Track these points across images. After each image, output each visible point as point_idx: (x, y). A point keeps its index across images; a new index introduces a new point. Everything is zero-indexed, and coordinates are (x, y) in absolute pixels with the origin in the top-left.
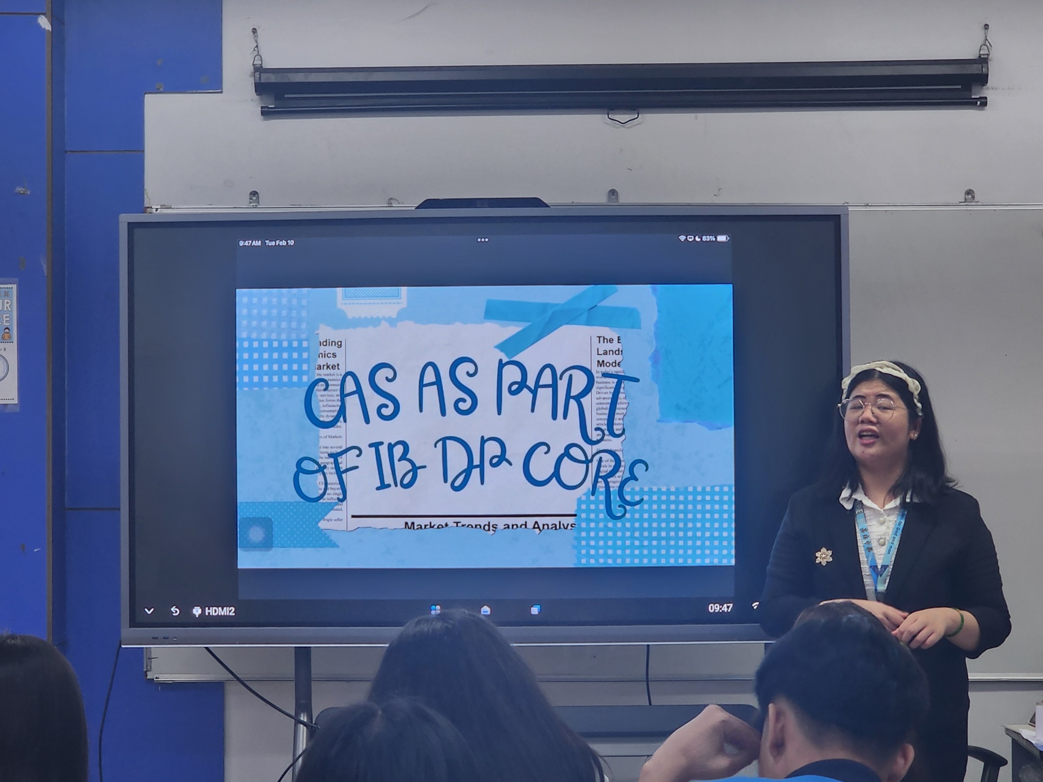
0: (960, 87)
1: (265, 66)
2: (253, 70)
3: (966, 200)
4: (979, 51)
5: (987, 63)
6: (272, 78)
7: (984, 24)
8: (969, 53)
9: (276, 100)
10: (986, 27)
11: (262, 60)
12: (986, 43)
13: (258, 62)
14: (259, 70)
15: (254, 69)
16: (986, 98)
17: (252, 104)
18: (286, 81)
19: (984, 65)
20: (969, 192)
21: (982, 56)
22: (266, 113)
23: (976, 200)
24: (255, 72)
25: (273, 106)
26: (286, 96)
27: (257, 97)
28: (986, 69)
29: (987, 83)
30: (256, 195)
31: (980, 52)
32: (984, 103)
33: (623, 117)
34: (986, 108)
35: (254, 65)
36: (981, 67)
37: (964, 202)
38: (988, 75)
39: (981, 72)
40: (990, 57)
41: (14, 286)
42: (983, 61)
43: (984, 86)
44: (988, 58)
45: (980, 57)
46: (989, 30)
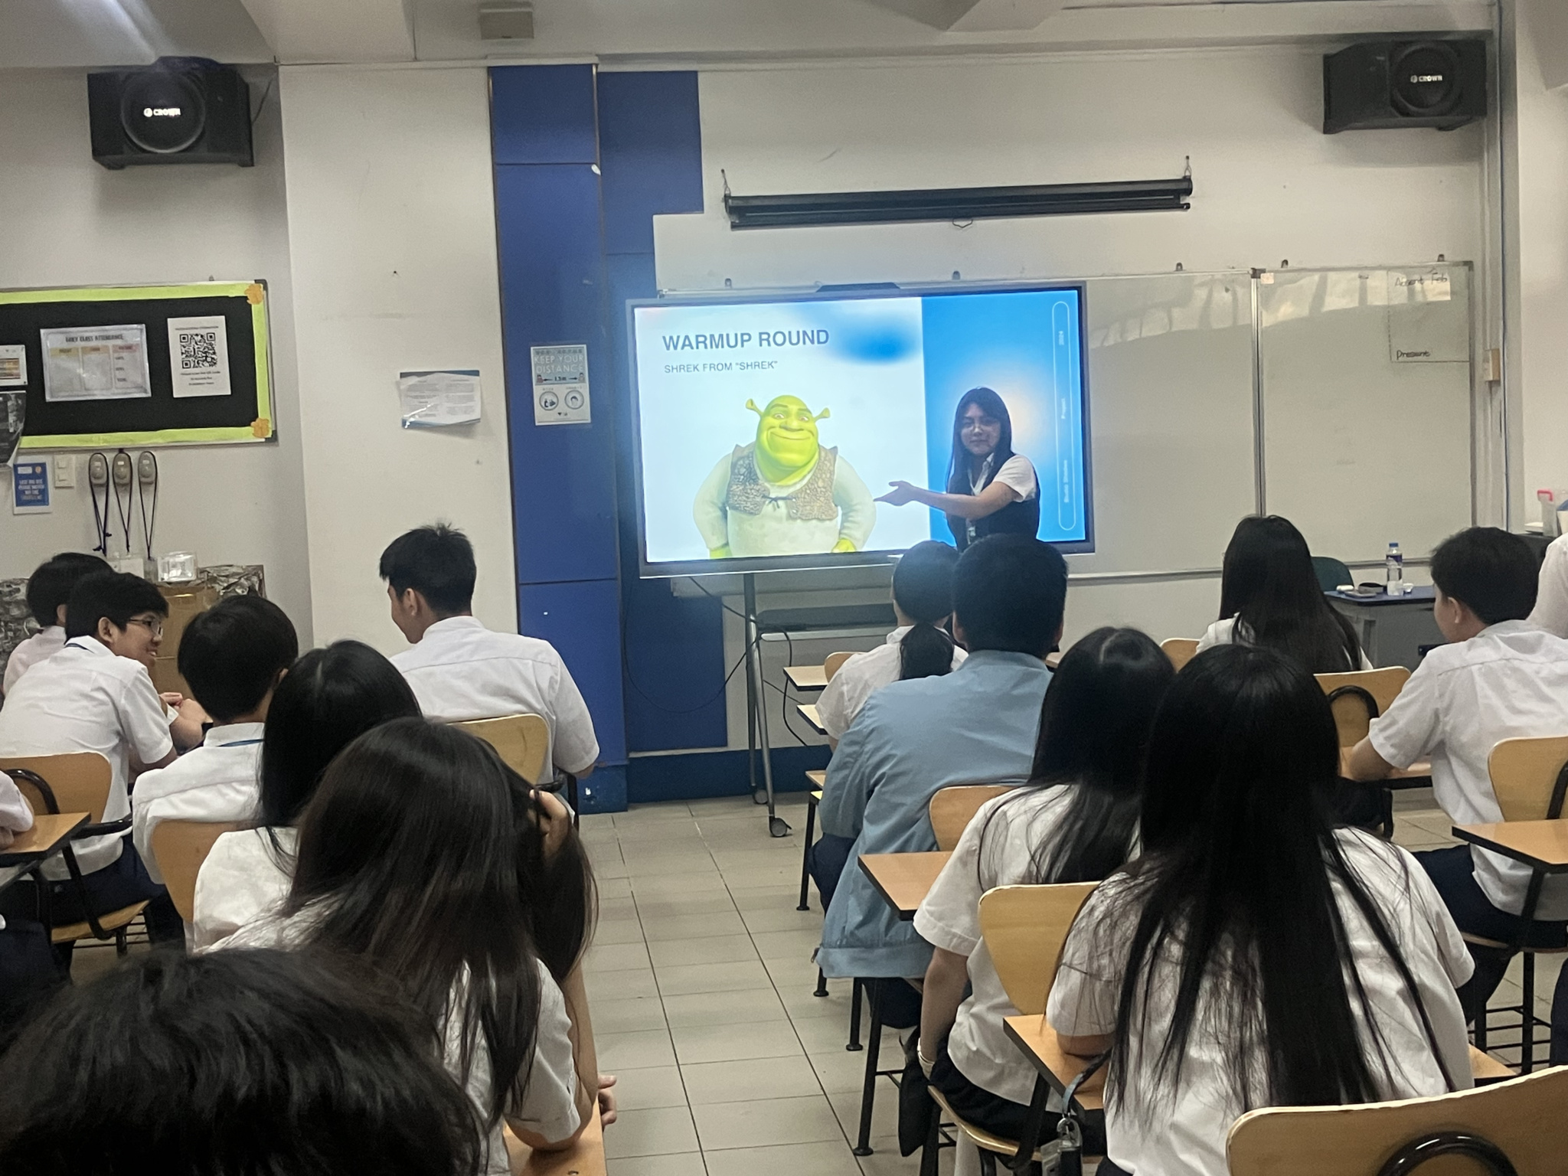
0: (1172, 197)
1: (732, 195)
3: (1177, 270)
5: (1190, 180)
6: (740, 203)
7: (1186, 156)
8: (1178, 175)
9: (740, 217)
10: (1188, 158)
11: (730, 192)
12: (1188, 168)
13: (727, 192)
14: (727, 198)
15: (724, 197)
16: (1189, 204)
17: (724, 221)
18: (747, 204)
19: (1188, 182)
20: (1179, 265)
21: (1187, 177)
22: (734, 226)
23: (1184, 268)
24: (725, 199)
25: (738, 222)
26: (748, 214)
27: (727, 216)
28: (1190, 184)
29: (1190, 194)
30: (730, 281)
31: (1185, 174)
32: (1188, 206)
33: (963, 223)
34: (1190, 209)
35: (724, 194)
36: (1187, 184)
38: (1190, 189)
39: (1187, 187)
40: (1192, 177)
41: (585, 346)
42: (1187, 180)
43: (1188, 195)
44: (1190, 178)
45: (1185, 177)
46: (1190, 159)
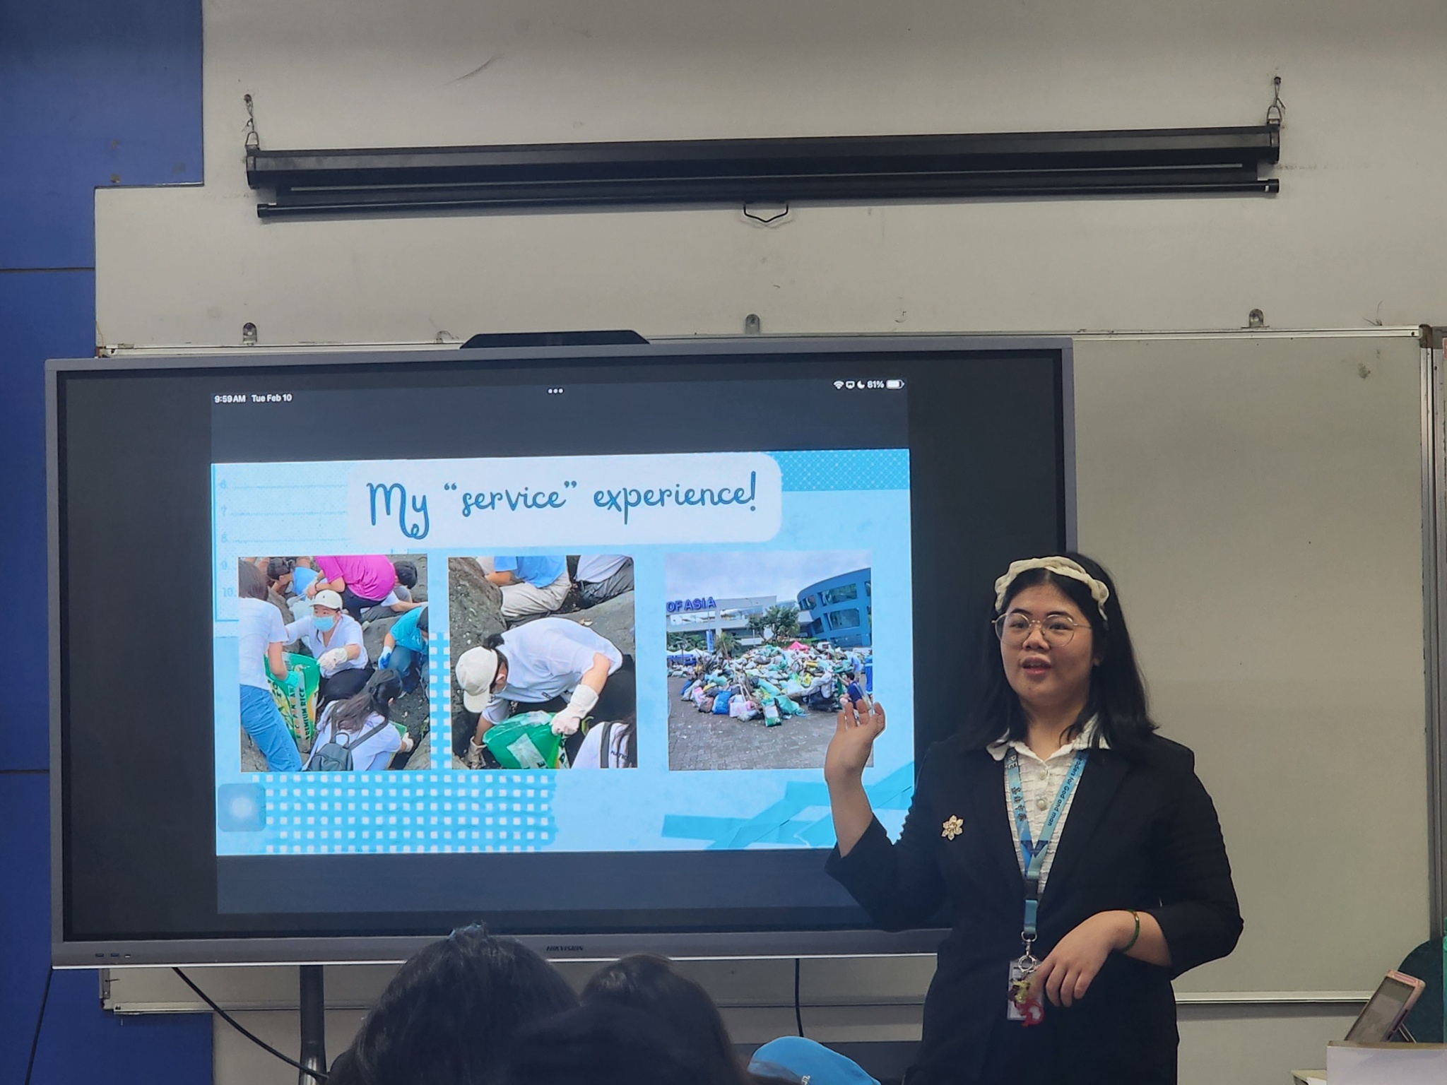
0: (1241, 166)
1: (262, 148)
2: (246, 154)
3: (1251, 325)
4: (1266, 116)
5: (1278, 132)
6: (272, 165)
7: (1274, 77)
8: (1254, 118)
9: (277, 195)
10: (1277, 80)
11: (258, 142)
12: (1276, 103)
13: (252, 142)
14: (254, 153)
15: (247, 151)
16: (1277, 181)
17: (246, 201)
18: (291, 168)
19: (1273, 134)
20: (1256, 314)
21: (1271, 122)
22: (265, 213)
23: (1266, 324)
24: (247, 157)
25: (275, 204)
26: (293, 189)
27: (253, 191)
28: (1277, 141)
29: (1278, 160)
30: (253, 329)
31: (1268, 116)
32: (1274, 188)
33: (767, 213)
34: (1279, 194)
35: (246, 146)
36: (1269, 137)
37: (1250, 327)
38: (1278, 148)
39: (1269, 145)
40: (1281, 123)
42: (1272, 128)
43: (1273, 163)
44: (1279, 125)
45: (1268, 123)
46: (1281, 85)
